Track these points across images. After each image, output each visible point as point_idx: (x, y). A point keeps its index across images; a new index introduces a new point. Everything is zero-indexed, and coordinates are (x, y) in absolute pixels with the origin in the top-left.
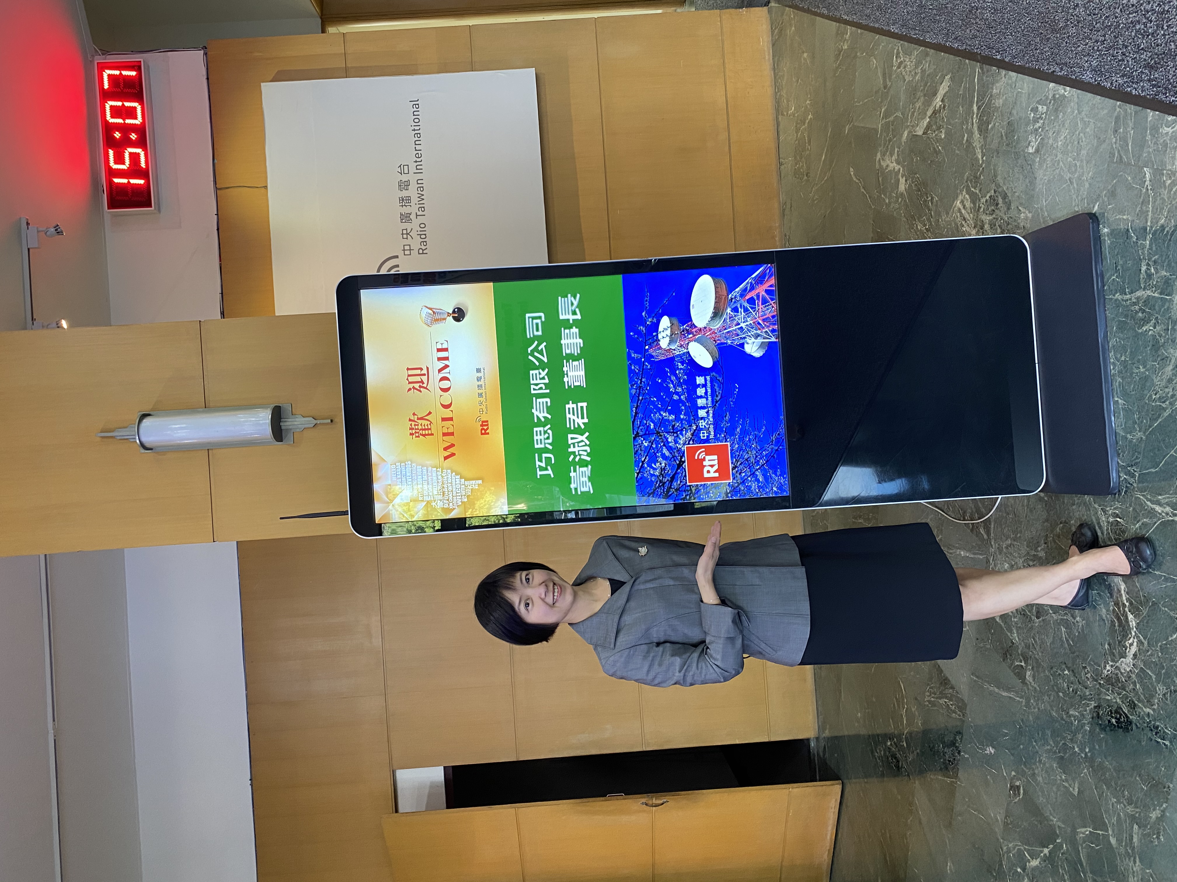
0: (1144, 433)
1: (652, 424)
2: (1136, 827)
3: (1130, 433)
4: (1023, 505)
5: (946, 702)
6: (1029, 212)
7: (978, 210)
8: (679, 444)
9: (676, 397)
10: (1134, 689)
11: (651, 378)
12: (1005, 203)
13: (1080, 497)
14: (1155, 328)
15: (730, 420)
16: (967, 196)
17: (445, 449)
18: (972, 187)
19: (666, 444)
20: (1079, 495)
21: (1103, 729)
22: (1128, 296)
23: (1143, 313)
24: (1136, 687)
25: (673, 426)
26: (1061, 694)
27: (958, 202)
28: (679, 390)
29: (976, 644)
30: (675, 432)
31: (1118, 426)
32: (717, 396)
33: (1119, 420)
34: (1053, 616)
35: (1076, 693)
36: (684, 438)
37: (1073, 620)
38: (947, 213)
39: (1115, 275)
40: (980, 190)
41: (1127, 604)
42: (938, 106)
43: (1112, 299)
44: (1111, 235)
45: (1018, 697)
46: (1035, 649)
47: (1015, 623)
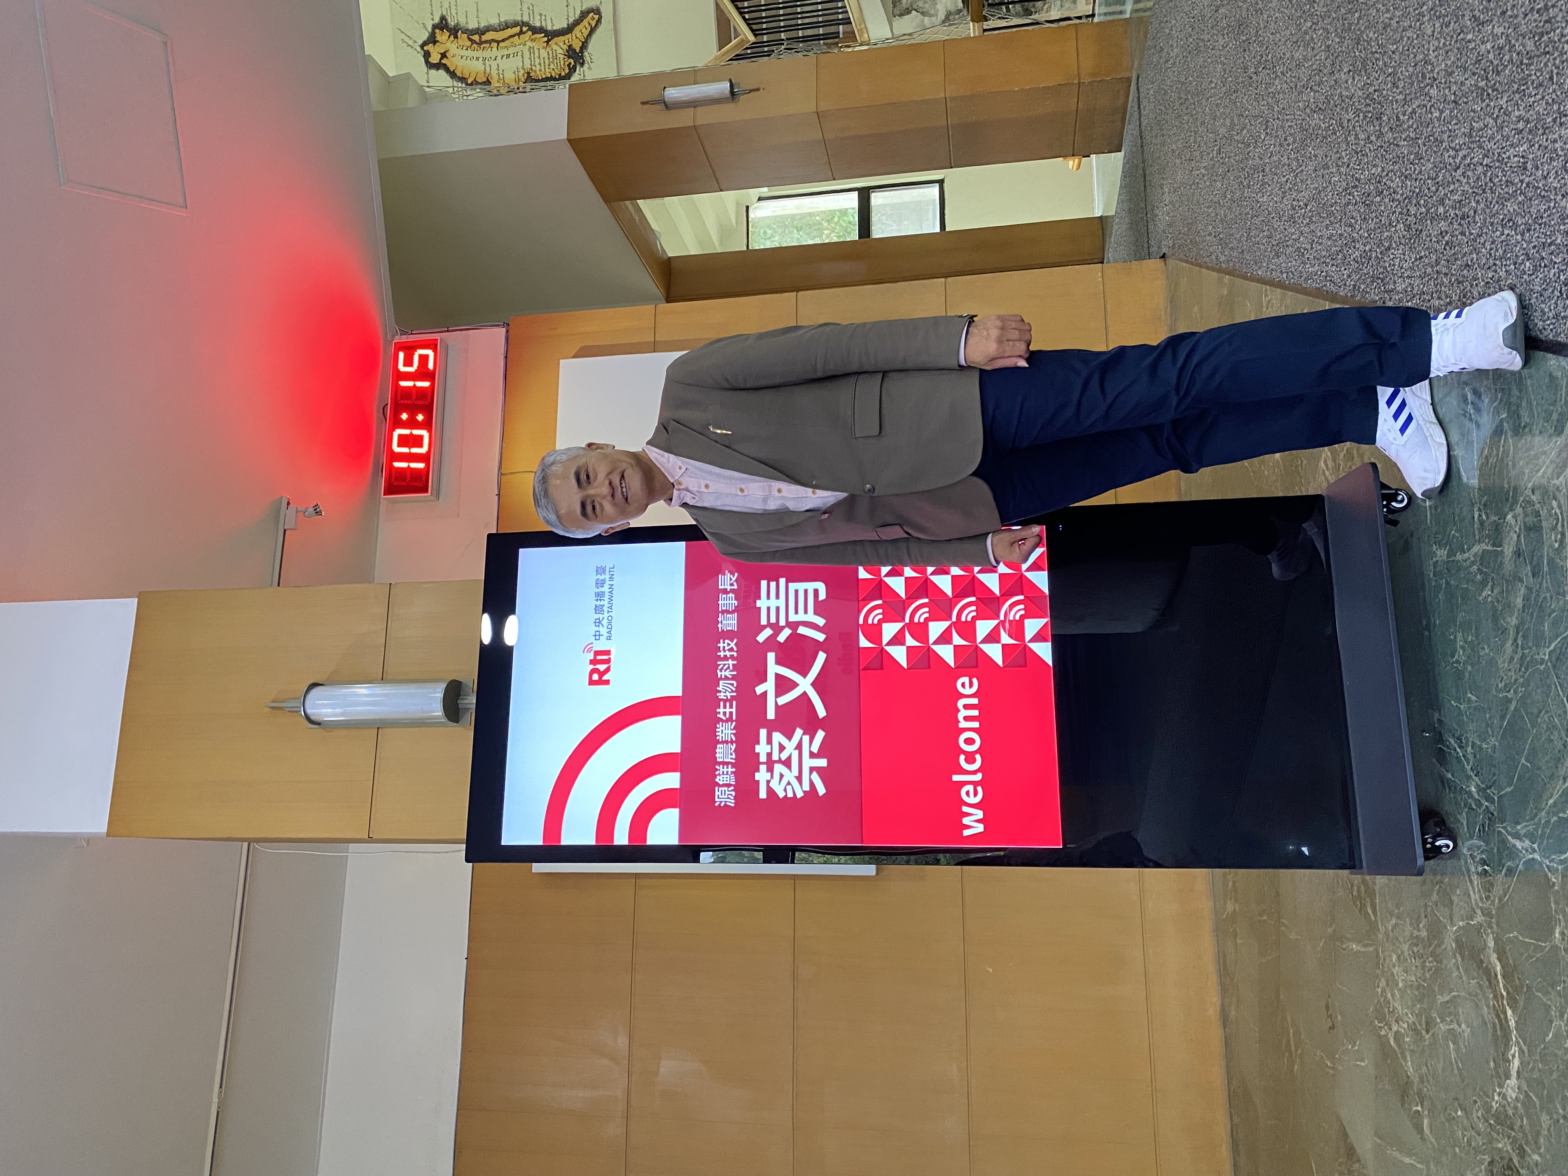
0: (1497, 738)
10: (1521, 1126)
14: (1492, 592)
22: (1467, 554)
23: (1480, 574)
24: (1523, 1123)
29: (1376, 1086)
34: (1440, 1027)
37: (1459, 1030)
41: (1505, 994)
45: (1419, 1162)
46: (1428, 1082)
47: (1409, 1046)
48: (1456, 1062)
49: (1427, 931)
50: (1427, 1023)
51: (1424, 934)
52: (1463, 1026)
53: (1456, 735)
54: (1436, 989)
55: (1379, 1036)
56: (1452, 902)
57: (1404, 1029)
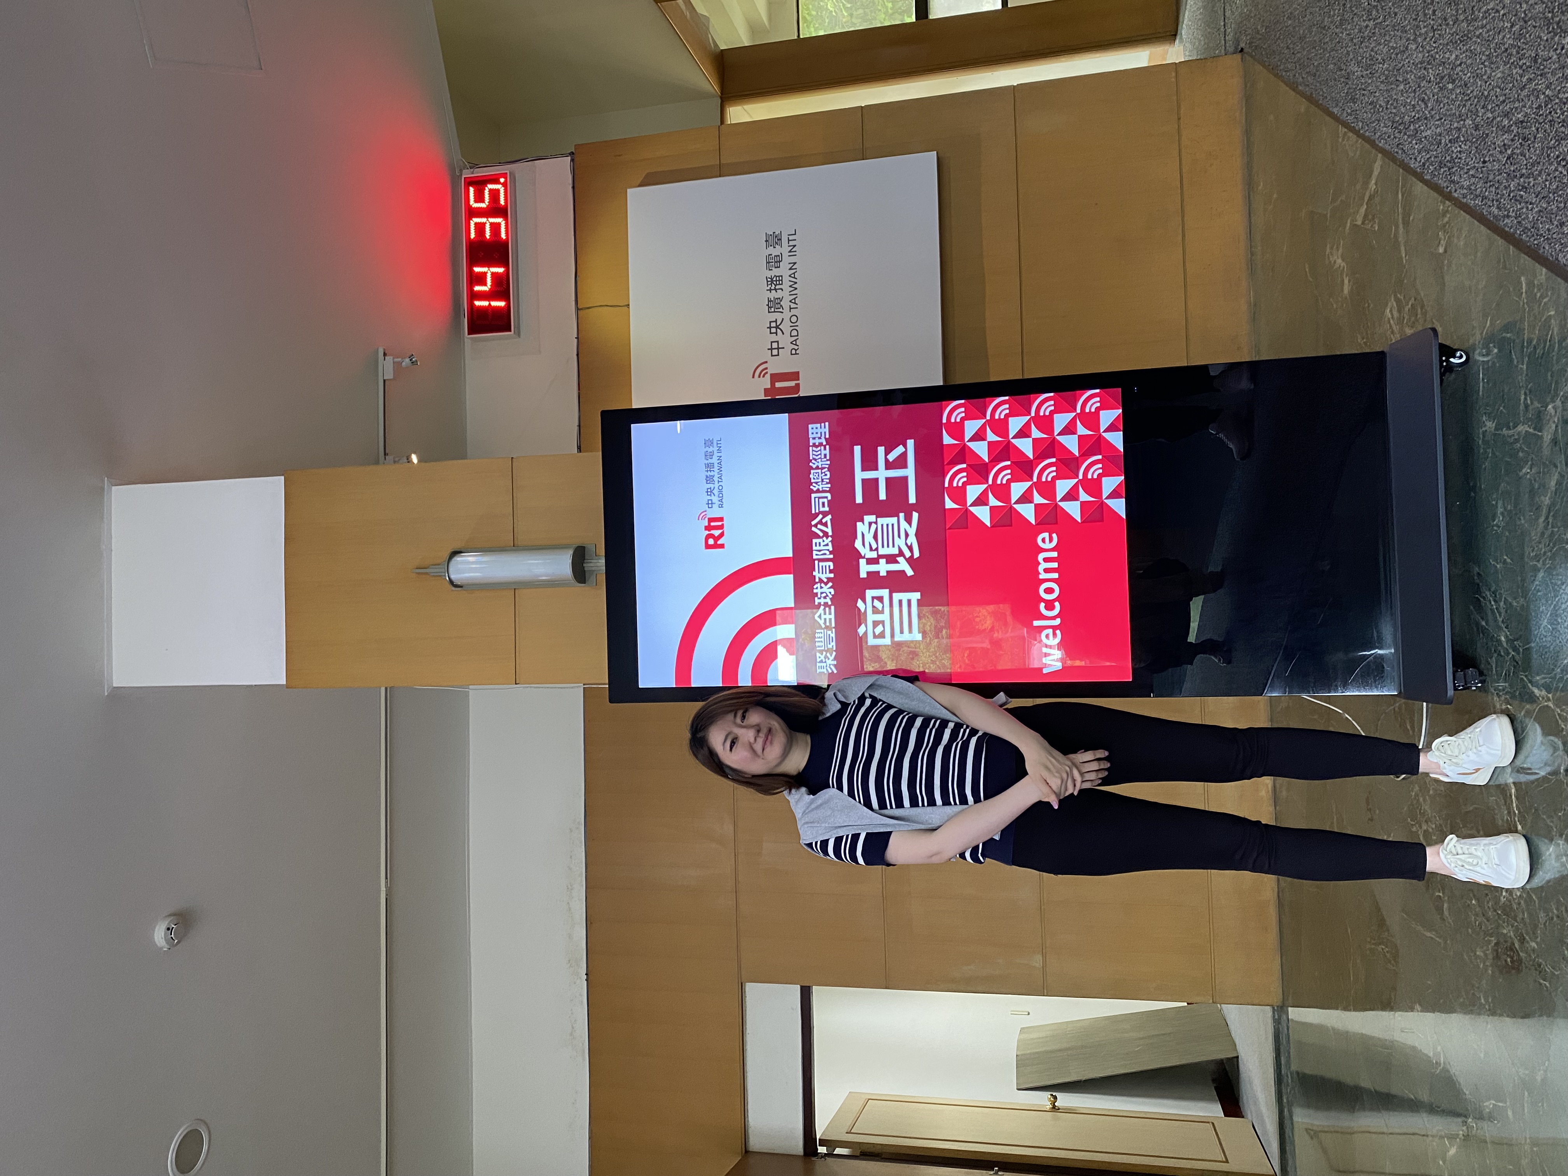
0: (1525, 599)
2: (1526, 1094)
3: (1515, 598)
5: (1383, 949)
10: (1523, 919)
12: (1422, 314)
14: (1531, 471)
18: (1398, 293)
21: (1501, 972)
22: (1512, 431)
23: (1522, 452)
24: (1524, 915)
26: (1470, 930)
27: (1388, 312)
35: (1481, 928)
38: (1380, 324)
40: (1404, 297)
41: (1517, 812)
42: (1373, 189)
43: (1500, 434)
45: (1438, 937)
53: (1492, 590)
54: (1461, 800)
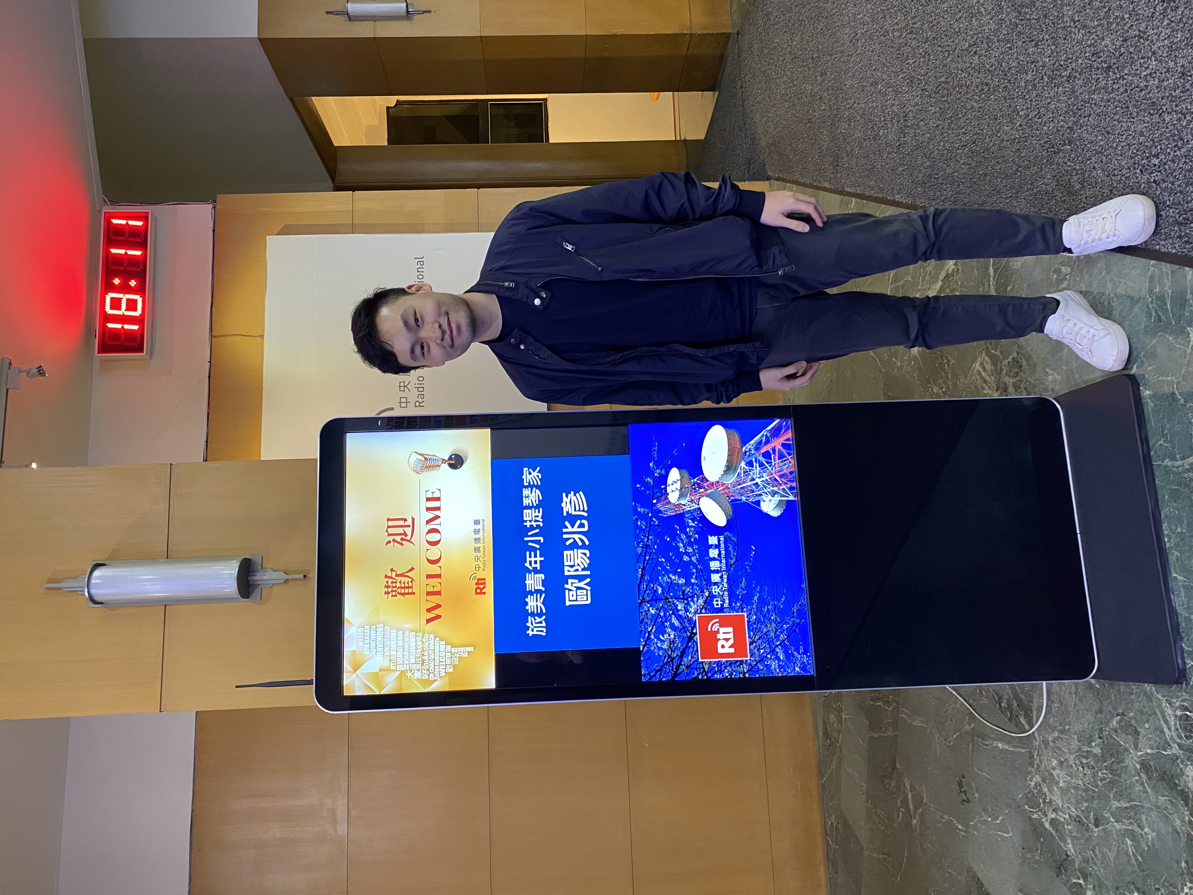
1: (660, 589)
4: (1070, 693)
6: (1058, 374)
7: (1000, 373)
8: (690, 613)
9: (686, 558)
11: (659, 535)
12: (1029, 365)
13: (1139, 686)
15: (746, 586)
16: (987, 358)
17: (429, 610)
18: (992, 350)
19: (675, 611)
20: (1138, 684)
25: (683, 592)
27: (977, 365)
28: (690, 550)
29: (1022, 854)
30: (686, 598)
31: (1179, 606)
32: (732, 559)
33: (1179, 599)
34: (1115, 826)
36: (696, 606)
37: (1140, 832)
38: (966, 376)
39: (1163, 439)
40: (1001, 352)
43: (1160, 465)
44: (1155, 397)
46: (1095, 864)
47: (1069, 832)
48: (1134, 855)
49: (1102, 749)
50: (1096, 820)
51: (1097, 751)
52: (1146, 829)
54: (1111, 796)
55: (1030, 818)
56: (1137, 733)
57: (1065, 819)
